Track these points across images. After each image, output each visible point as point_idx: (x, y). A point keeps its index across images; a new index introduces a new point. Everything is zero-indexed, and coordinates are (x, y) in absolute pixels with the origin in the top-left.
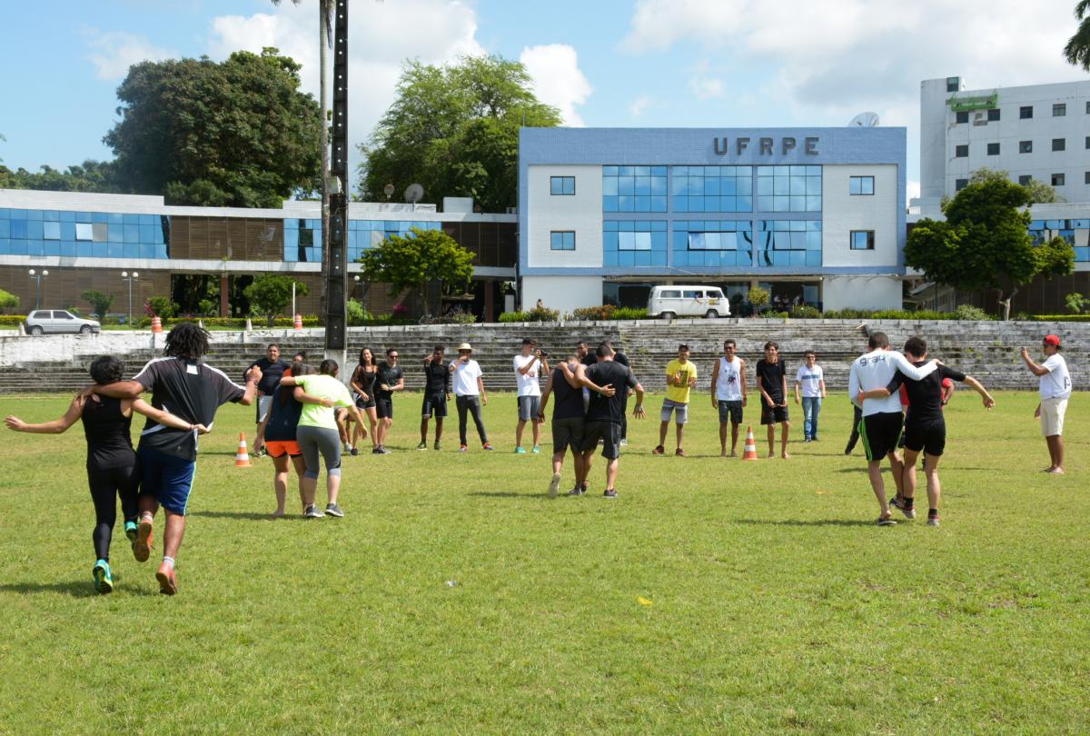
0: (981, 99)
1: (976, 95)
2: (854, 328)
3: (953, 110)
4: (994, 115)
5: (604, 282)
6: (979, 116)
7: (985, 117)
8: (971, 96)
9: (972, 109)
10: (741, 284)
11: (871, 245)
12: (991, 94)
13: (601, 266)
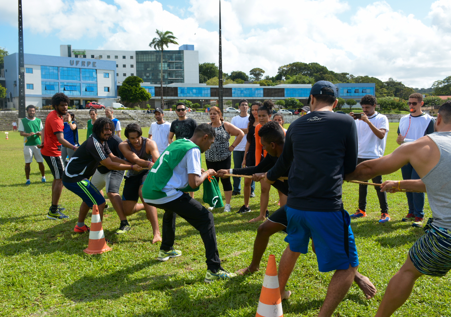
0: (81, 52)
1: (80, 51)
2: (120, 112)
3: (74, 54)
4: (85, 56)
5: (42, 99)
6: (81, 56)
7: (82, 56)
8: (79, 51)
9: (79, 54)
10: (94, 100)
11: (108, 91)
12: (83, 51)
13: (41, 94)
